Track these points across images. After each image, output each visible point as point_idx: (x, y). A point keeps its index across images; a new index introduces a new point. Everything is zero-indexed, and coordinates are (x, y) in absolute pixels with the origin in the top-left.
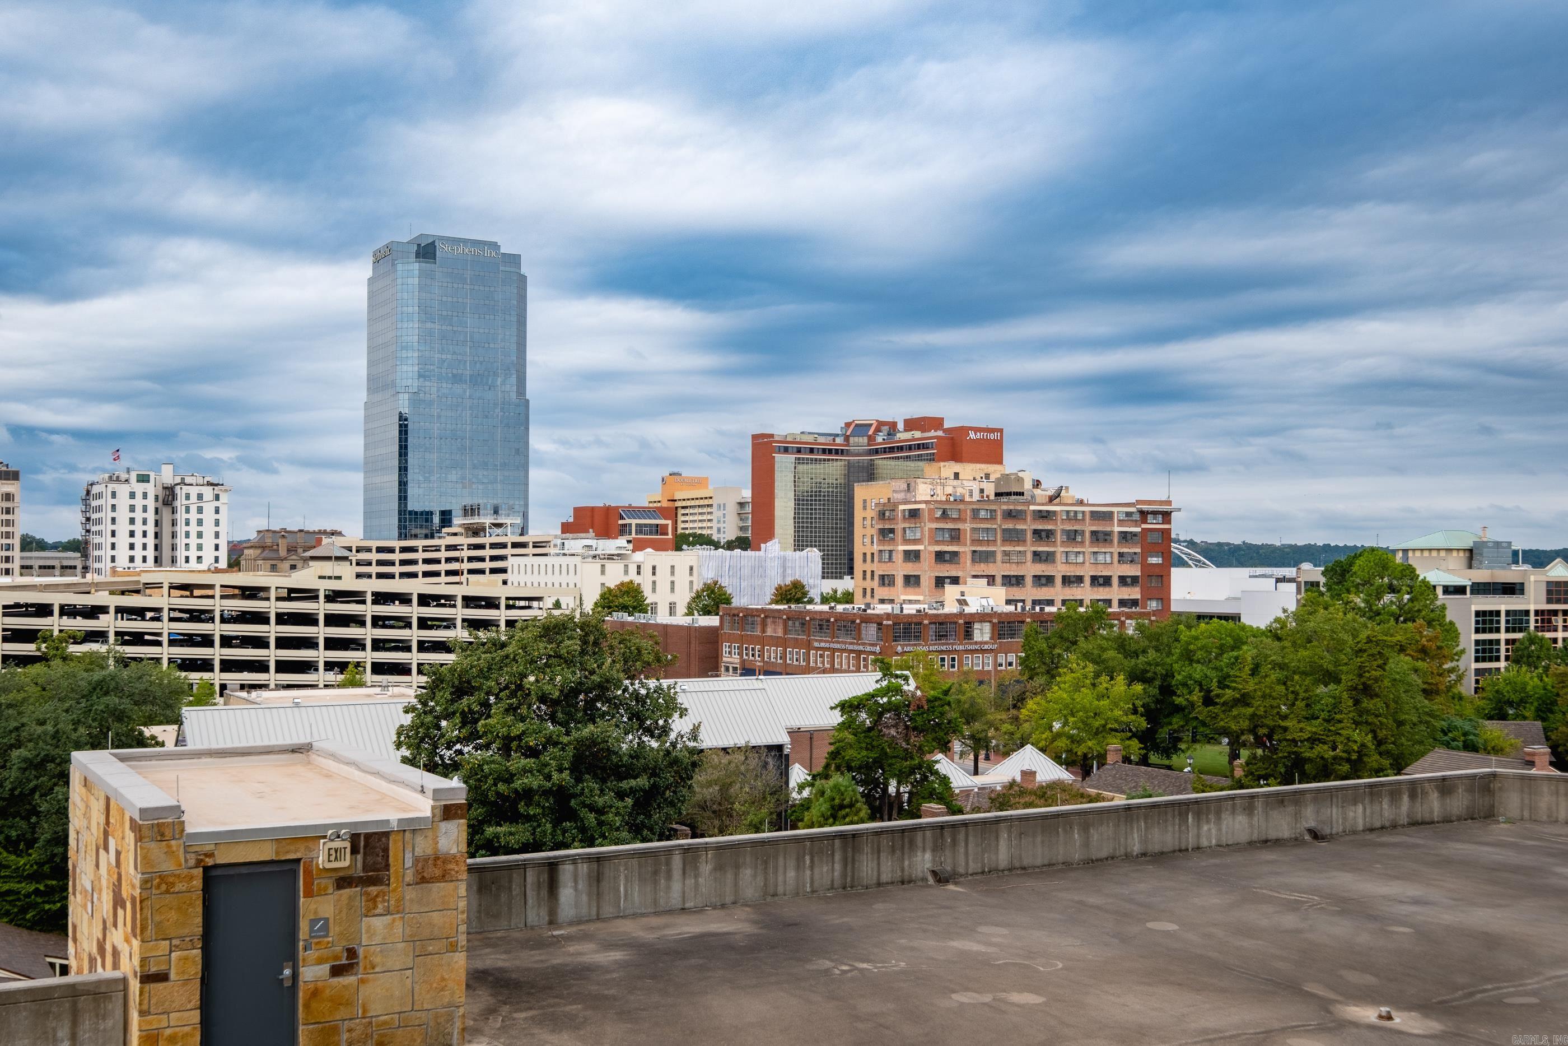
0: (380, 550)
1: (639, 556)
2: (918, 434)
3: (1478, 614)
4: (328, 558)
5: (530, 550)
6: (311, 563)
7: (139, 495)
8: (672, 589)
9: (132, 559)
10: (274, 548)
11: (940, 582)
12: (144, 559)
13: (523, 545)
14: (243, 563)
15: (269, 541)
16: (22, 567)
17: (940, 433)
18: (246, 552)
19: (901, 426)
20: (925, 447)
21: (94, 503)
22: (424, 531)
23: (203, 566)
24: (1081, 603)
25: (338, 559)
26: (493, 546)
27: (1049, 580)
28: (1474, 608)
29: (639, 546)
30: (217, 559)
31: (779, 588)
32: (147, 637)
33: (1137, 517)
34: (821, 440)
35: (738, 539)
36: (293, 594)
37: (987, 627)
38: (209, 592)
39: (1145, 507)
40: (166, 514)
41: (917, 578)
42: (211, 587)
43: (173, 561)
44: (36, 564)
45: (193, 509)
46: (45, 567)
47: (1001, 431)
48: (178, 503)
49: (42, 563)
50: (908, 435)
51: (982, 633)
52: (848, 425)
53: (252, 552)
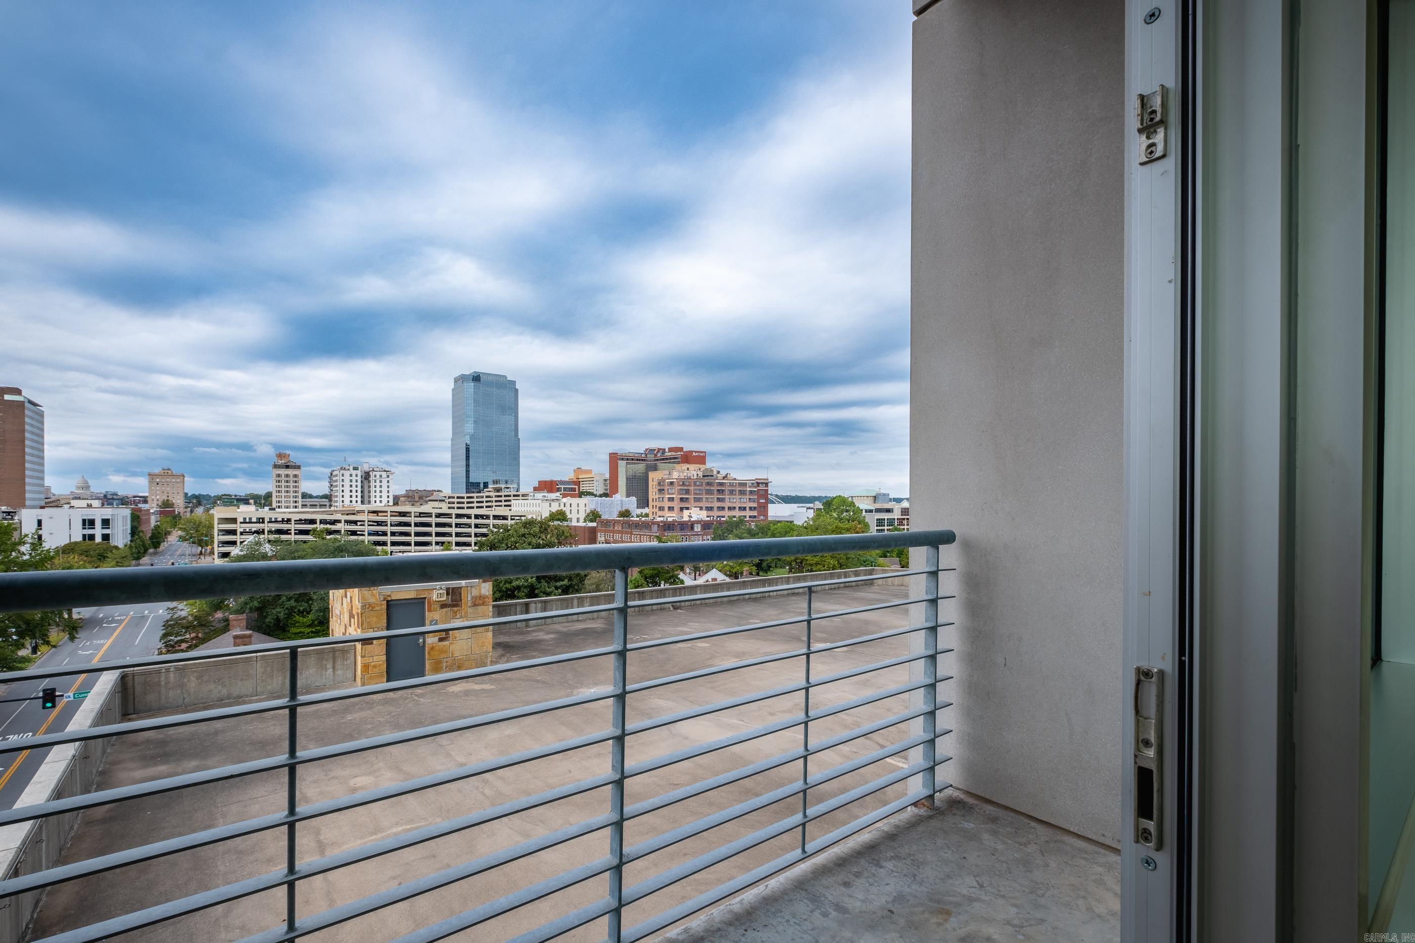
0: (458, 498)
1: (565, 500)
2: (673, 453)
3: (877, 520)
4: (437, 500)
5: (521, 498)
6: (429, 502)
7: (354, 476)
8: (578, 513)
9: (351, 502)
10: (413, 497)
11: (682, 509)
12: (357, 502)
13: (518, 496)
14: (400, 503)
15: (411, 494)
16: (302, 505)
17: (682, 453)
18: (401, 498)
19: (667, 450)
20: (676, 458)
21: (334, 479)
22: (477, 490)
23: (383, 504)
24: (734, 517)
25: (440, 501)
26: (505, 496)
27: (723, 508)
28: (876, 518)
29: (564, 496)
30: (388, 502)
31: (620, 512)
32: (358, 533)
33: (756, 485)
34: (636, 455)
35: (604, 493)
36: (421, 515)
37: (699, 526)
38: (385, 514)
39: (758, 481)
40: (366, 482)
41: (673, 507)
42: (386, 512)
43: (369, 502)
44: (308, 504)
45: (378, 481)
46: (312, 505)
47: (705, 452)
48: (371, 479)
49: (312, 503)
50: (670, 454)
51: (698, 528)
52: (646, 449)
53: (403, 498)
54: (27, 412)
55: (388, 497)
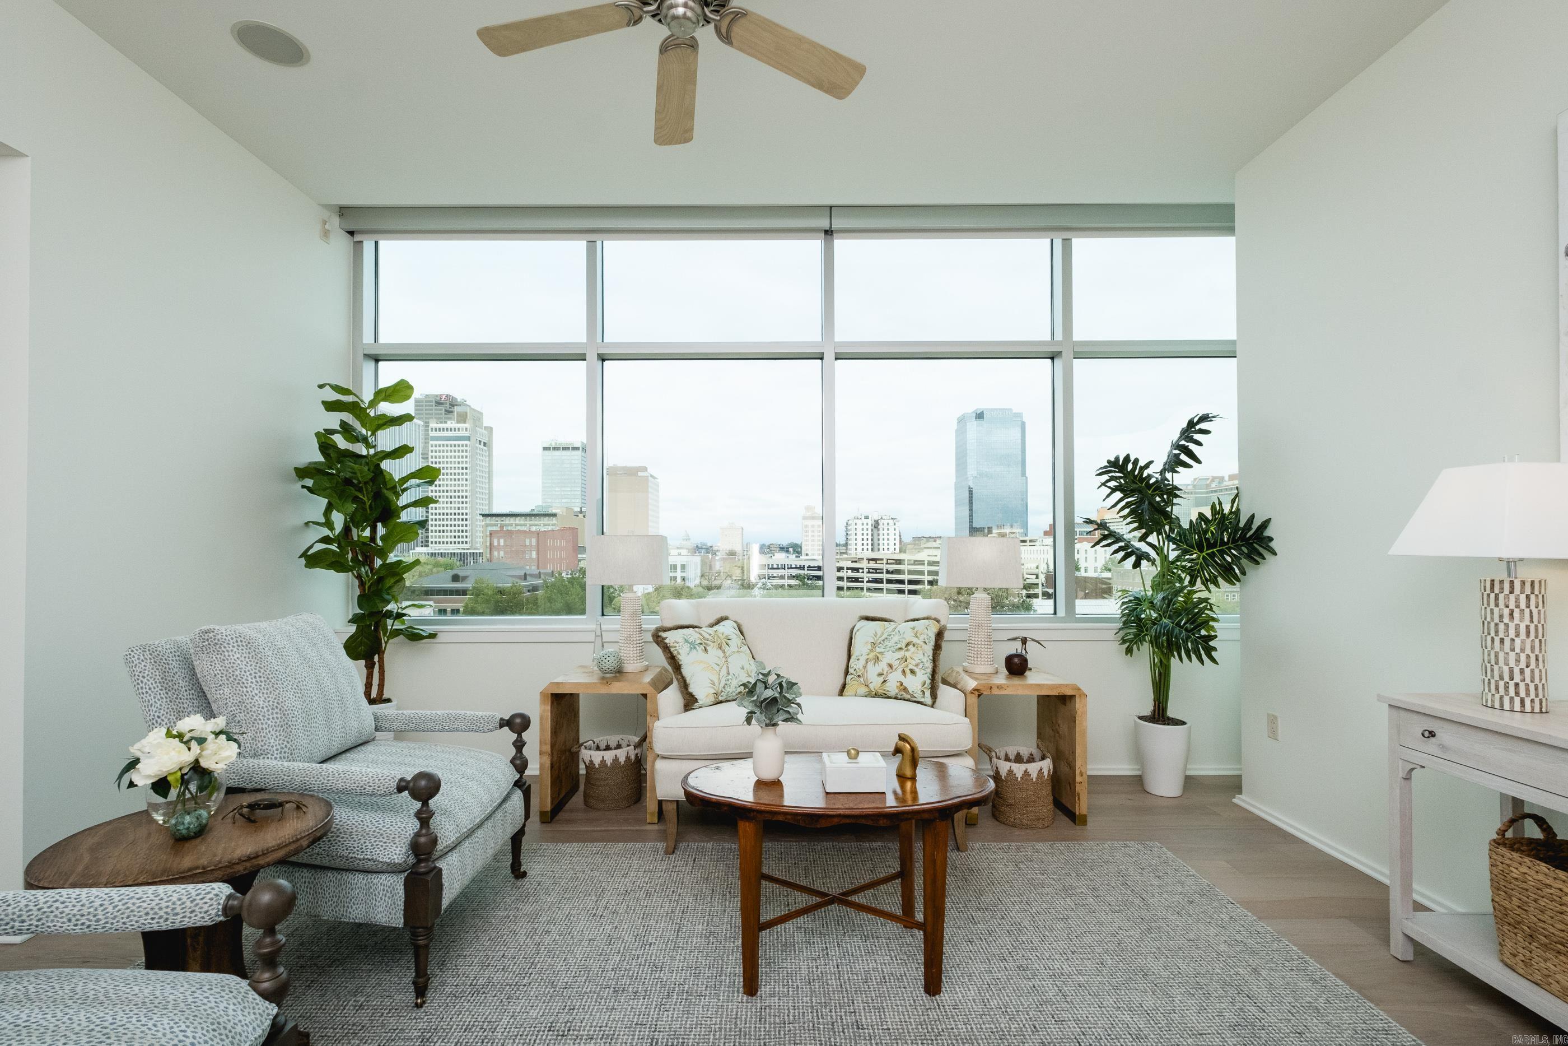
1: (1078, 546)
4: (933, 548)
7: (865, 524)
9: (863, 549)
12: (867, 549)
21: (849, 528)
23: (890, 552)
29: (1080, 541)
30: (895, 549)
36: (917, 562)
38: (884, 562)
40: (875, 531)
43: (878, 549)
45: (886, 529)
48: (880, 527)
54: (650, 484)
55: (894, 544)
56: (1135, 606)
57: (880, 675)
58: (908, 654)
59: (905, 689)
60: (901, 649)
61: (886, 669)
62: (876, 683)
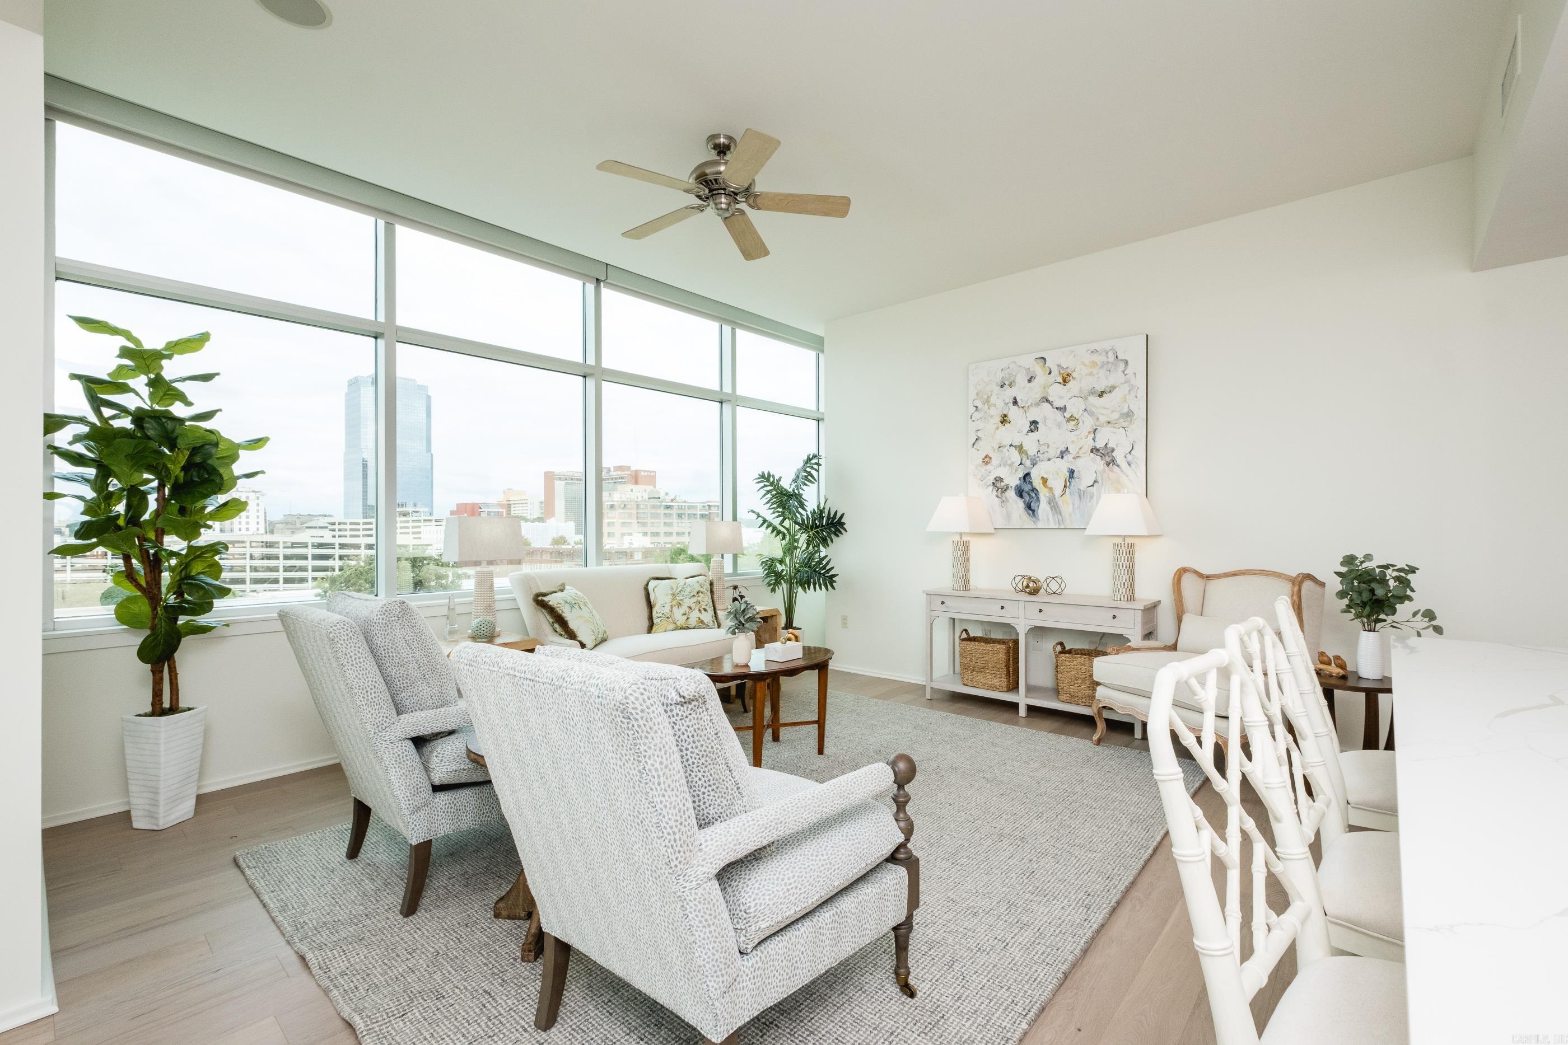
0: (351, 524)
2: (619, 473)
4: (316, 527)
5: (433, 523)
6: (306, 530)
10: (294, 523)
11: (623, 535)
14: (275, 531)
15: (290, 520)
17: (629, 472)
18: (277, 525)
19: (612, 469)
20: (622, 478)
25: (321, 527)
26: (413, 521)
27: (671, 534)
30: (258, 529)
31: (554, 539)
33: (707, 508)
34: (576, 474)
35: (538, 518)
36: (294, 545)
37: (640, 554)
38: (243, 545)
41: (614, 533)
43: (232, 530)
47: (657, 472)
50: (615, 473)
51: (638, 556)
53: (280, 525)
55: (258, 523)
56: (770, 566)
57: (684, 614)
58: (699, 599)
59: (702, 622)
60: (694, 596)
61: (688, 610)
62: (681, 620)
